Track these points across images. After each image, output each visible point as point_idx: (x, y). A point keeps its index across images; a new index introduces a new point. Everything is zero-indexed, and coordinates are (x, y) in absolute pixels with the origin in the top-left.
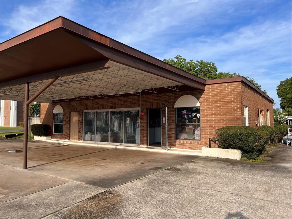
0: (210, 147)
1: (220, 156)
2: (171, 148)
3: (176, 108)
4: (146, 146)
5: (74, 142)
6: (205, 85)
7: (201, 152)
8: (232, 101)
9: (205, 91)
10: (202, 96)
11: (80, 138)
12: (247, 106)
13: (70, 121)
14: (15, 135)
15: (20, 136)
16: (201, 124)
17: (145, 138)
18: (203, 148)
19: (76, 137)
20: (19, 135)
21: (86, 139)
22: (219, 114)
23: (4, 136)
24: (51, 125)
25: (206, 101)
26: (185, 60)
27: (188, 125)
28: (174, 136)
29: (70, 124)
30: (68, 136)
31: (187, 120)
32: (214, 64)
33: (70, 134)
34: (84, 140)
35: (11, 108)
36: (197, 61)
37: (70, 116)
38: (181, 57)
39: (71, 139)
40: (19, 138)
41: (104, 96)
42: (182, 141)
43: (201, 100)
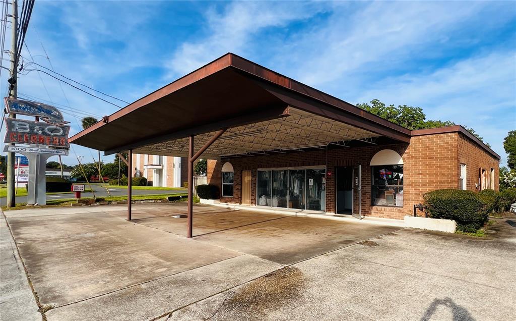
0: (415, 216)
1: (428, 228)
2: (365, 217)
3: (372, 166)
4: (333, 214)
5: (246, 207)
6: (410, 137)
7: (404, 222)
8: (446, 157)
9: (410, 145)
10: (406, 151)
11: (254, 202)
12: (465, 164)
13: (241, 181)
14: (178, 198)
15: (185, 199)
16: (404, 187)
17: (332, 204)
18: (407, 218)
19: (249, 201)
20: (184, 197)
21: (260, 204)
22: (428, 174)
23: (167, 198)
24: (219, 186)
25: (412, 157)
26: (384, 105)
27: (387, 188)
28: (369, 202)
29: (241, 185)
30: (240, 199)
31: (386, 182)
32: (422, 110)
33: (241, 198)
34: (258, 205)
35: (174, 165)
36: (400, 106)
37: (241, 175)
38: (379, 101)
39: (245, 203)
40: (184, 200)
41: (282, 151)
42: (380, 208)
43: (405, 155)
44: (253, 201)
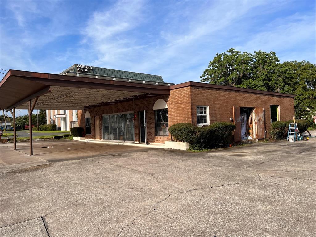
0: (172, 141)
1: (176, 148)
2: (153, 143)
3: (155, 110)
4: (138, 142)
5: (98, 141)
6: (170, 90)
7: (165, 145)
8: (186, 103)
9: (170, 95)
10: (169, 100)
12: (208, 106)
13: (95, 124)
14: (62, 137)
15: (66, 138)
16: (169, 122)
17: (137, 136)
18: (166, 142)
19: (99, 137)
20: (65, 136)
21: (105, 138)
22: (178, 114)
23: (53, 138)
24: (84, 128)
25: (171, 103)
27: (163, 124)
28: (154, 133)
29: (95, 126)
30: (94, 136)
31: (163, 120)
33: (95, 135)
34: (104, 139)
35: (73, 114)
36: (255, 52)
37: (95, 120)
39: (97, 138)
42: (160, 137)
43: (168, 102)
44: (101, 137)
